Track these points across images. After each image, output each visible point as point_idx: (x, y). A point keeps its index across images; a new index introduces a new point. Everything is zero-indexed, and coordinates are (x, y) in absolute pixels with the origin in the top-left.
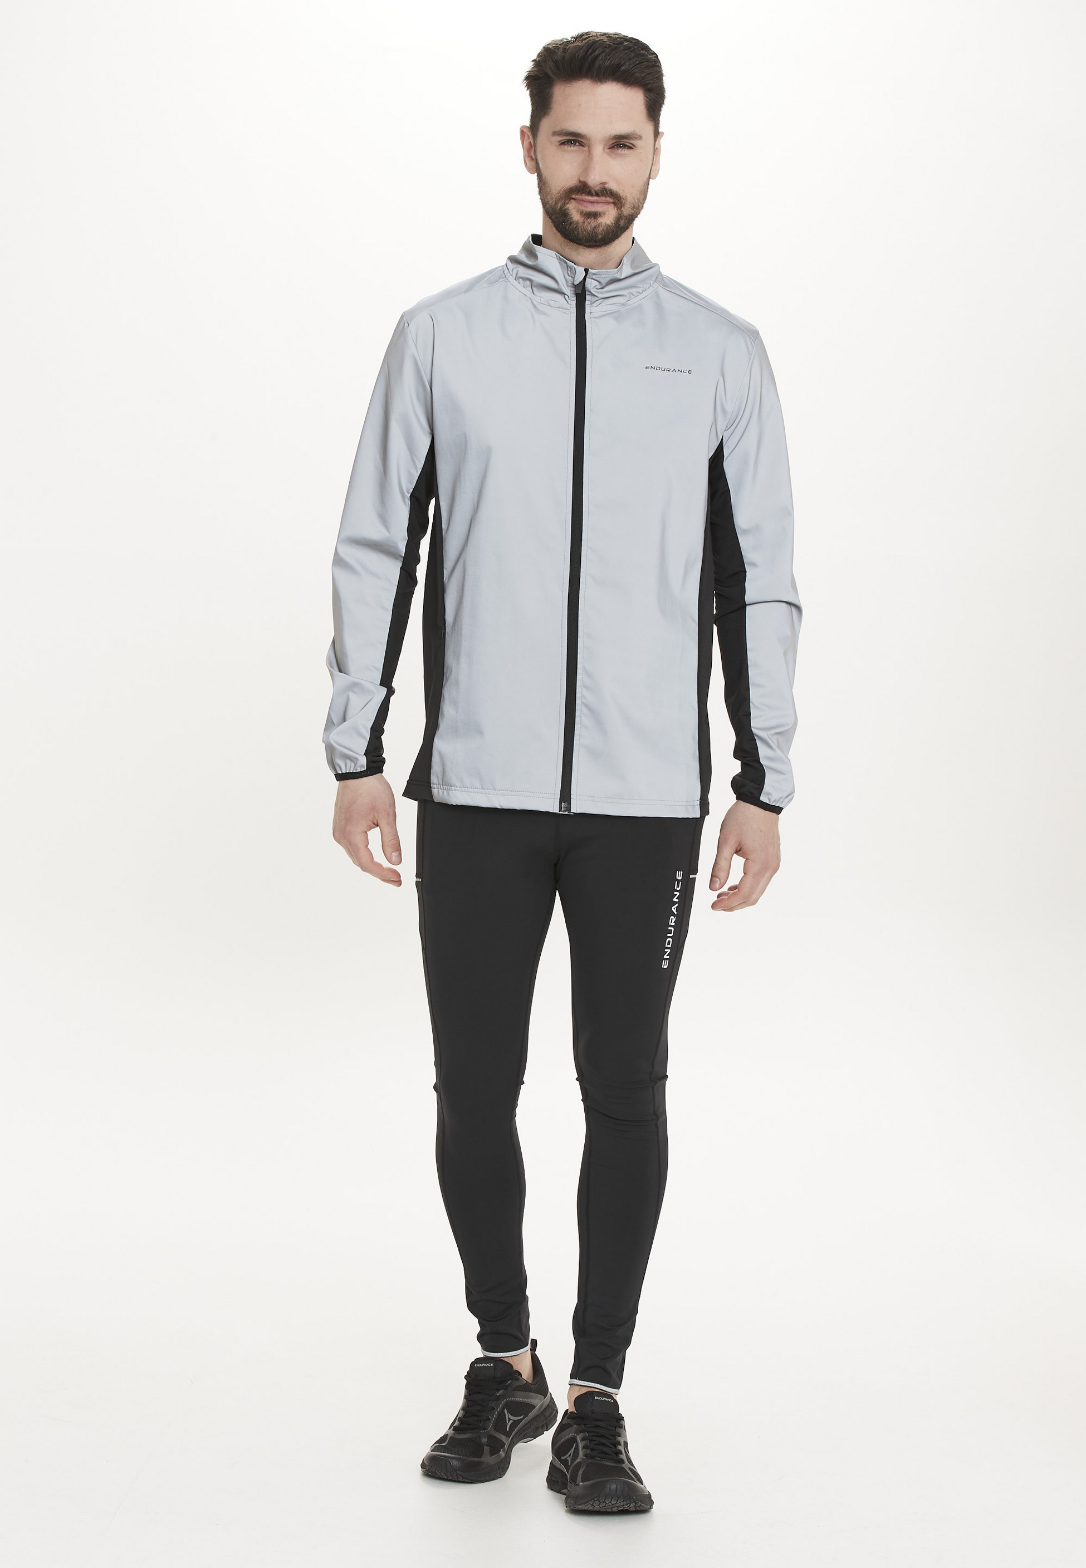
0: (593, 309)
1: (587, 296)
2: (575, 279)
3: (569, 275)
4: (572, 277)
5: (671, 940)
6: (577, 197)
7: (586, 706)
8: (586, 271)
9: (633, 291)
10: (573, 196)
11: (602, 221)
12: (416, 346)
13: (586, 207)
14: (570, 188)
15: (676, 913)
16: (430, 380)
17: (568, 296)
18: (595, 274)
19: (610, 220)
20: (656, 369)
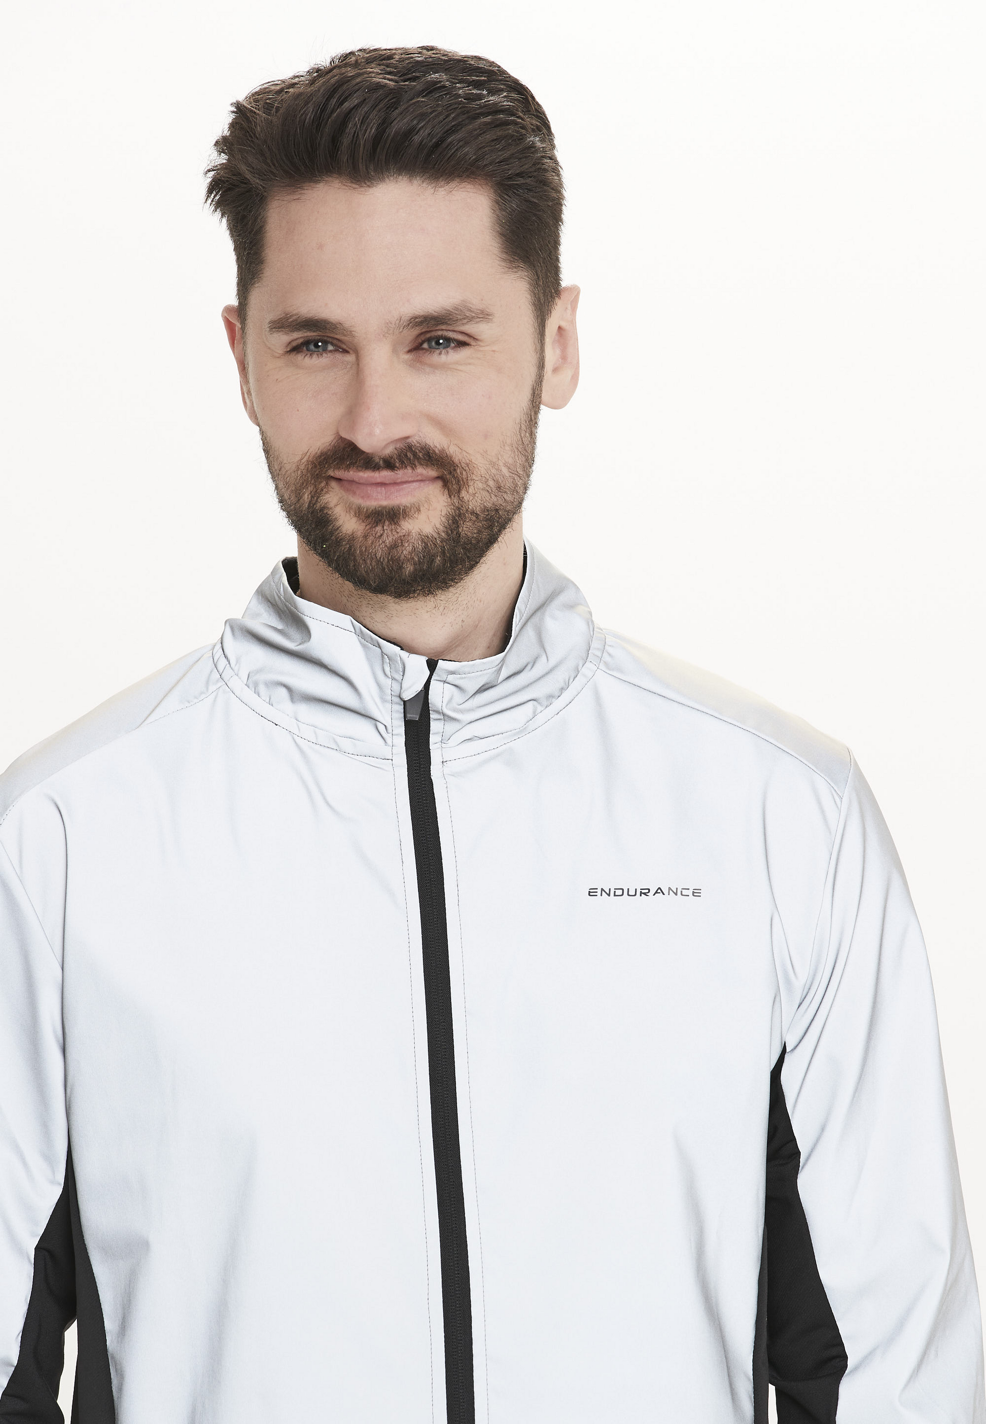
1: (432, 723)
2: (404, 686)
3: (386, 676)
4: (393, 679)
6: (339, 474)
8: (432, 665)
10: (331, 473)
11: (410, 527)
13: (368, 497)
14: (322, 454)
17: (385, 726)
18: (453, 673)
19: (438, 526)
20: (615, 895)
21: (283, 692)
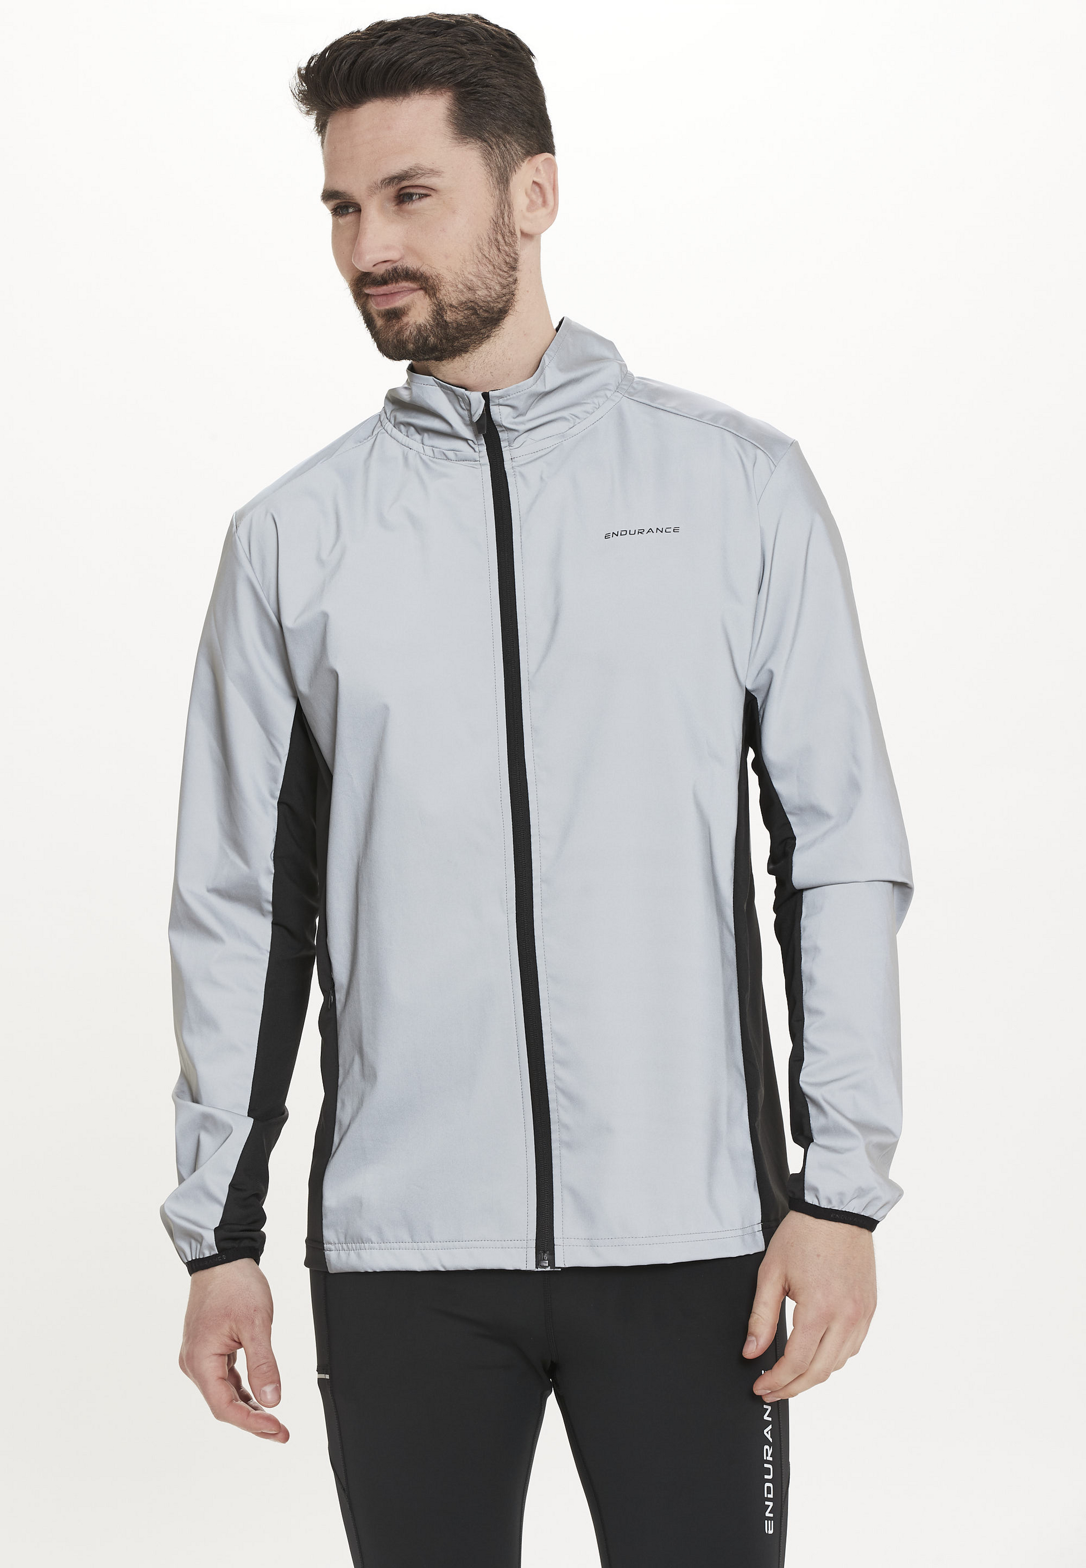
0: (516, 453)
1: (500, 434)
2: (473, 412)
3: (463, 409)
4: (466, 410)
5: (770, 1485)
7: (563, 1092)
8: (486, 396)
9: (576, 411)
10: (364, 291)
11: (407, 320)
12: (250, 562)
15: (771, 1440)
16: (276, 609)
17: (472, 441)
18: (501, 397)
19: (428, 318)
20: (621, 535)
21: (412, 429)
